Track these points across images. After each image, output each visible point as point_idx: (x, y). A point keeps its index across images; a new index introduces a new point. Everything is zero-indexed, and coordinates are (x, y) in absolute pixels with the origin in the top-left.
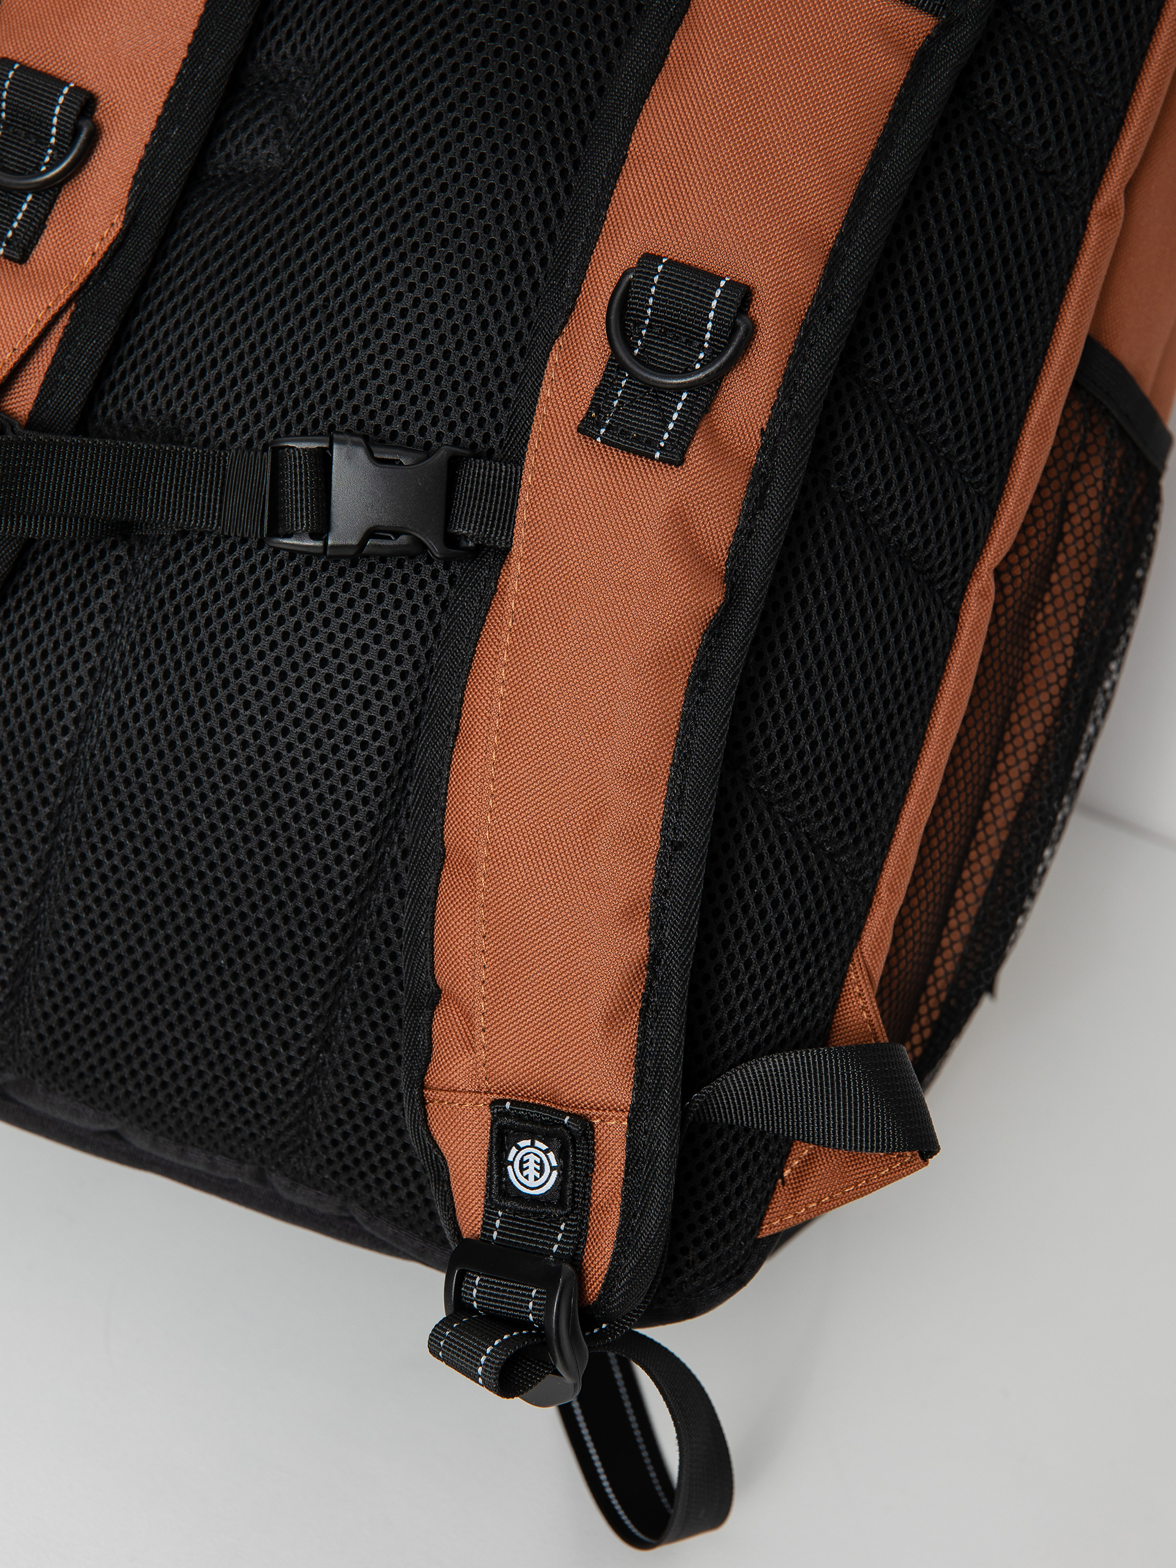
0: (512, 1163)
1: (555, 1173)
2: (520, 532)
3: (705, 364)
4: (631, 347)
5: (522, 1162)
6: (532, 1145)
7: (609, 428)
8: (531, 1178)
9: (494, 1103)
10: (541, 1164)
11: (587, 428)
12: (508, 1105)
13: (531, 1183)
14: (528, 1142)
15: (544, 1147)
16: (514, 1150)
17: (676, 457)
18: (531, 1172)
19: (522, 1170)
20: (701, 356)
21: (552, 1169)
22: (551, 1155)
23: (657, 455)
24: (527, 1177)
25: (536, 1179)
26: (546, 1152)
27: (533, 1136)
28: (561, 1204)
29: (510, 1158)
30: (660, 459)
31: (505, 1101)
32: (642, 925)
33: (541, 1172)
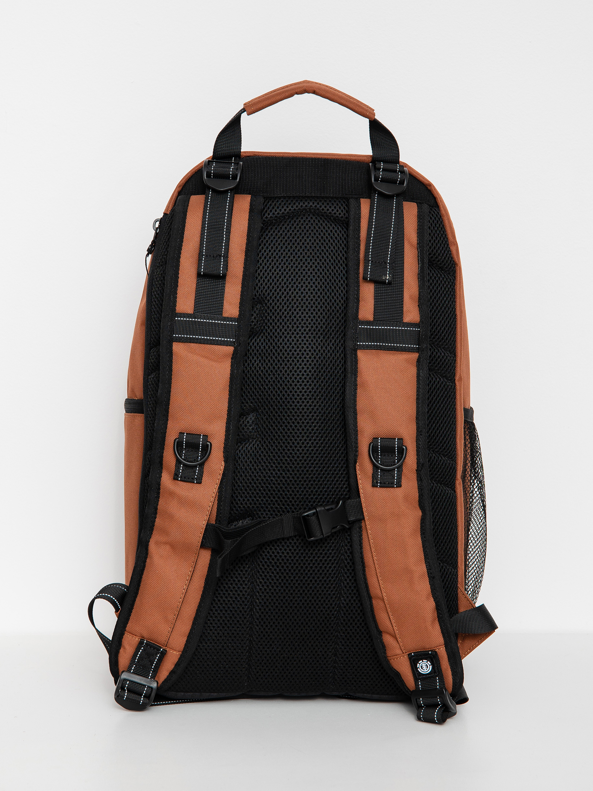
0: (419, 668)
1: (431, 666)
2: (365, 514)
3: (398, 462)
4: (378, 462)
5: (421, 667)
6: (423, 661)
7: (380, 483)
8: (425, 669)
9: (409, 655)
10: (427, 665)
11: (374, 486)
12: (413, 654)
13: (426, 671)
14: (421, 661)
15: (426, 661)
16: (418, 664)
17: (399, 485)
18: (425, 668)
19: (422, 668)
20: (396, 458)
21: (430, 665)
22: (428, 662)
23: (395, 486)
24: (424, 670)
25: (426, 669)
26: (427, 662)
27: (422, 659)
28: (435, 672)
29: (418, 667)
30: (396, 487)
31: (412, 653)
32: (432, 599)
33: (427, 667)
